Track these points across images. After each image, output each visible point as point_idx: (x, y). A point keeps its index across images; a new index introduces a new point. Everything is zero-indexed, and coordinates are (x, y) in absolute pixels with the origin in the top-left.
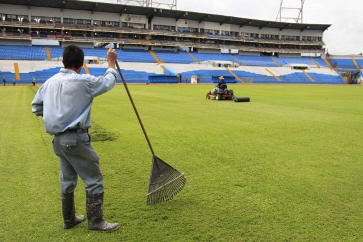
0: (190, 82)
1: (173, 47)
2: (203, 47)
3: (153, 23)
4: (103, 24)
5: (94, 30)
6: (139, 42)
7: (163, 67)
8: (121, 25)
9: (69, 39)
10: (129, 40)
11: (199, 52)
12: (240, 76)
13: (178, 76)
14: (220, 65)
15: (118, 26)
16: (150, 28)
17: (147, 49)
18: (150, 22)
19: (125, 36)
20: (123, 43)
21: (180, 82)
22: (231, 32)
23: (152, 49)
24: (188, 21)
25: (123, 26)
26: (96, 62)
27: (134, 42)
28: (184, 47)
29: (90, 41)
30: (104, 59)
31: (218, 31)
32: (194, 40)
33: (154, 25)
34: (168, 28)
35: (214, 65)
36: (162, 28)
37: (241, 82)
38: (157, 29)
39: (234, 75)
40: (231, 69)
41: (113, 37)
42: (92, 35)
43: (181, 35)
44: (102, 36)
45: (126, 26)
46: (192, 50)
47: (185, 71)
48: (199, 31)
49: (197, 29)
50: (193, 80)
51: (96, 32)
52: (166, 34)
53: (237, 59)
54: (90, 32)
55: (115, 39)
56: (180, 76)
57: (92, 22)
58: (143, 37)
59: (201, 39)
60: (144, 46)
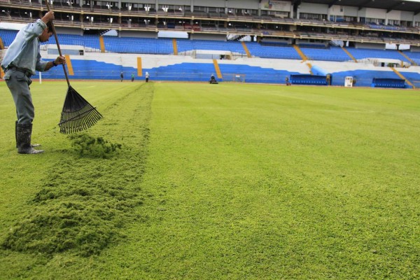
0: (343, 84)
1: (322, 41)
2: (362, 41)
3: (299, 11)
4: (239, 12)
5: (228, 20)
6: (281, 35)
7: (309, 65)
8: (260, 14)
9: (198, 30)
10: (269, 31)
11: (357, 47)
12: (410, 79)
13: (328, 77)
14: (383, 65)
15: (257, 14)
16: (295, 17)
17: (291, 43)
18: (295, 10)
19: (264, 27)
20: (262, 35)
21: (331, 84)
22: (402, 22)
23: (297, 43)
24: (344, 8)
25: (262, 15)
26: (228, 57)
27: (275, 34)
28: (337, 40)
29: (222, 32)
30: (238, 54)
31: (383, 21)
32: (351, 32)
33: (301, 13)
34: (318, 17)
35: (375, 64)
36: (311, 16)
37: (412, 87)
38: (305, 18)
39: (403, 78)
40: (398, 70)
41: (250, 28)
42: (226, 25)
43: (334, 26)
44: (237, 27)
45: (266, 15)
46: (347, 45)
47: (337, 71)
48: (358, 20)
49: (355, 18)
50: (348, 83)
51: (230, 22)
52: (315, 24)
53: (407, 57)
54: (223, 22)
55: (252, 30)
56: (331, 77)
57: (226, 10)
58: (285, 28)
59: (360, 31)
60: (287, 39)
